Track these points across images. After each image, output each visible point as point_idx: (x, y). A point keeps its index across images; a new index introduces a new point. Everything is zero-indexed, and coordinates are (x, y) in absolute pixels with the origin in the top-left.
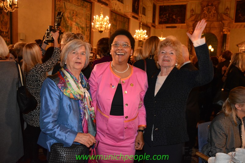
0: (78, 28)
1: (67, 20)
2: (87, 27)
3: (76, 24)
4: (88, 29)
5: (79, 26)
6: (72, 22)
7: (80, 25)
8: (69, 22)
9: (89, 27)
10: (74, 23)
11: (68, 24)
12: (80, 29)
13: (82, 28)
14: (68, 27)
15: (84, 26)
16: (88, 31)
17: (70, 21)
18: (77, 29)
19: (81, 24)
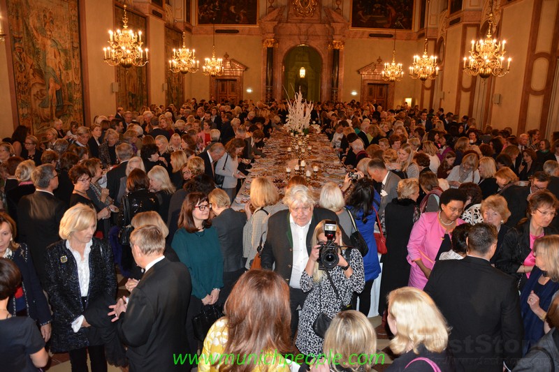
0: (57, 53)
1: (34, 36)
2: (74, 48)
3: (54, 44)
4: (76, 54)
5: (60, 48)
6: (45, 40)
7: (60, 45)
8: (40, 40)
9: (77, 48)
10: (49, 42)
11: (37, 47)
12: (62, 54)
13: (65, 51)
14: (38, 53)
15: (68, 46)
16: (76, 57)
17: (41, 37)
18: (55, 57)
19: (62, 42)
